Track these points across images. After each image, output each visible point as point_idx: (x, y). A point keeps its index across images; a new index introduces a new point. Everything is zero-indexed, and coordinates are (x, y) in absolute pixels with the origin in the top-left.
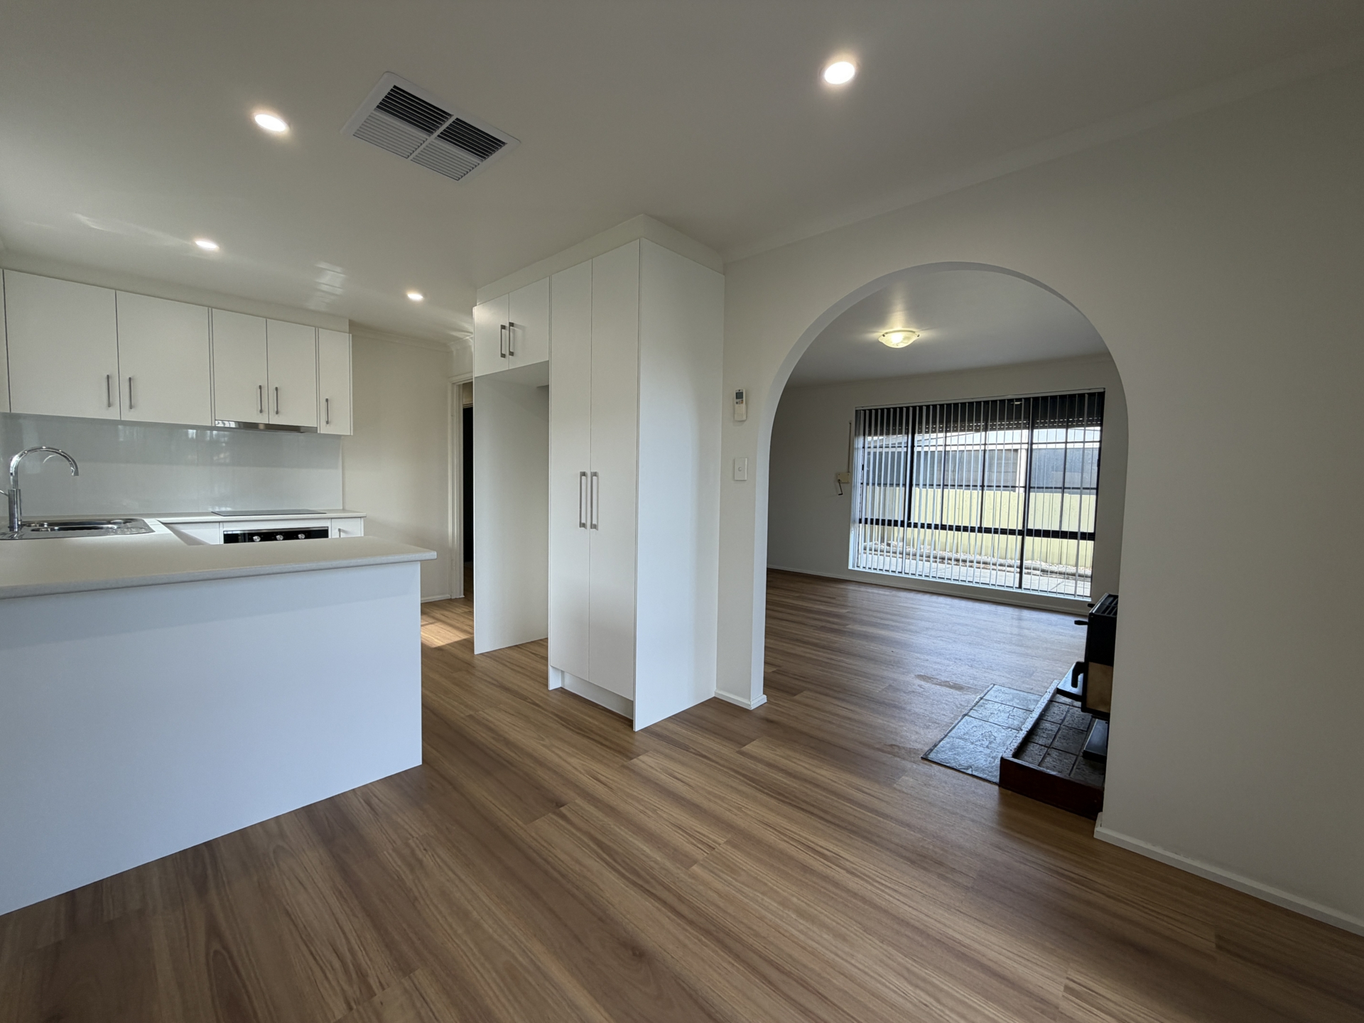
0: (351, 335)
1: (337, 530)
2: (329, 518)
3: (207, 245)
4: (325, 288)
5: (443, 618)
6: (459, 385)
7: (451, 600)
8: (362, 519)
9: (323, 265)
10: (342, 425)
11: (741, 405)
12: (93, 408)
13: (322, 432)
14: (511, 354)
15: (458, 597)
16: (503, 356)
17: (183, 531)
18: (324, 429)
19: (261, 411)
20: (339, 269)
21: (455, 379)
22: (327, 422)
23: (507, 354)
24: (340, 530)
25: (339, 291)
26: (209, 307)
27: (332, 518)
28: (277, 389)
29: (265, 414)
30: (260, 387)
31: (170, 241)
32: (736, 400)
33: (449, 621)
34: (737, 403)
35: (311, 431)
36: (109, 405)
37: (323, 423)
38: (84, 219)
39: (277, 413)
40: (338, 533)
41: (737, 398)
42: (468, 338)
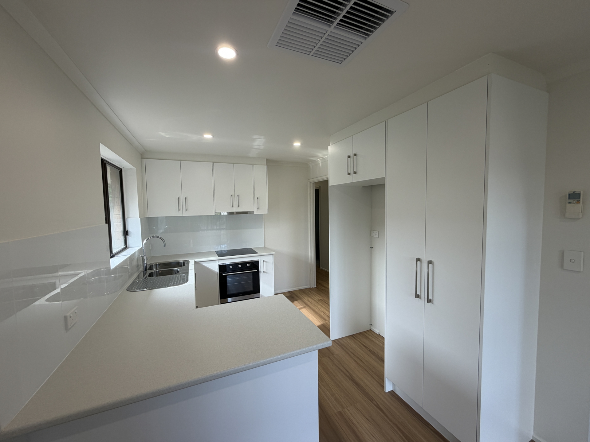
0: (267, 166)
1: (263, 261)
2: (259, 256)
3: (208, 136)
4: (256, 147)
5: (309, 303)
6: (313, 183)
7: (310, 288)
8: (273, 255)
9: (255, 137)
10: (264, 210)
11: (577, 205)
12: (173, 212)
13: (256, 213)
14: (355, 173)
15: (313, 287)
16: (349, 174)
17: (204, 265)
18: (257, 212)
19: (232, 206)
20: (262, 137)
21: (311, 180)
22: (258, 209)
23: (352, 172)
24: (264, 261)
25: (262, 147)
26: (212, 162)
27: (260, 256)
28: (238, 195)
29: (234, 208)
30: (232, 195)
31: (194, 138)
32: (567, 201)
33: (312, 306)
34: (570, 203)
35: (252, 213)
36: (179, 210)
37: (256, 209)
38: (162, 134)
39: (238, 206)
40: (263, 262)
41: (569, 198)
42: (318, 160)
